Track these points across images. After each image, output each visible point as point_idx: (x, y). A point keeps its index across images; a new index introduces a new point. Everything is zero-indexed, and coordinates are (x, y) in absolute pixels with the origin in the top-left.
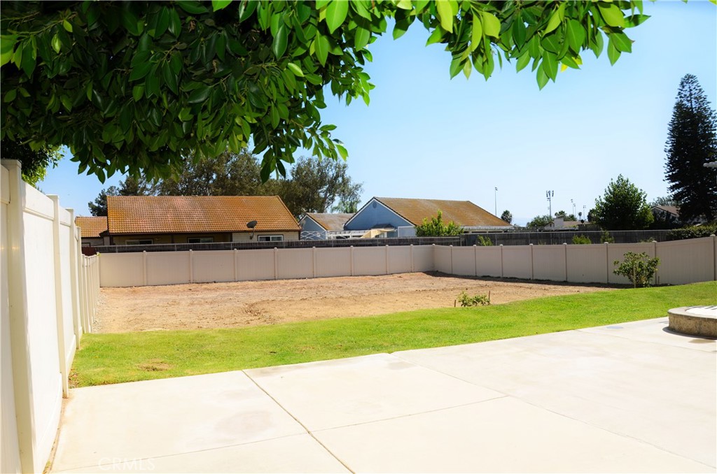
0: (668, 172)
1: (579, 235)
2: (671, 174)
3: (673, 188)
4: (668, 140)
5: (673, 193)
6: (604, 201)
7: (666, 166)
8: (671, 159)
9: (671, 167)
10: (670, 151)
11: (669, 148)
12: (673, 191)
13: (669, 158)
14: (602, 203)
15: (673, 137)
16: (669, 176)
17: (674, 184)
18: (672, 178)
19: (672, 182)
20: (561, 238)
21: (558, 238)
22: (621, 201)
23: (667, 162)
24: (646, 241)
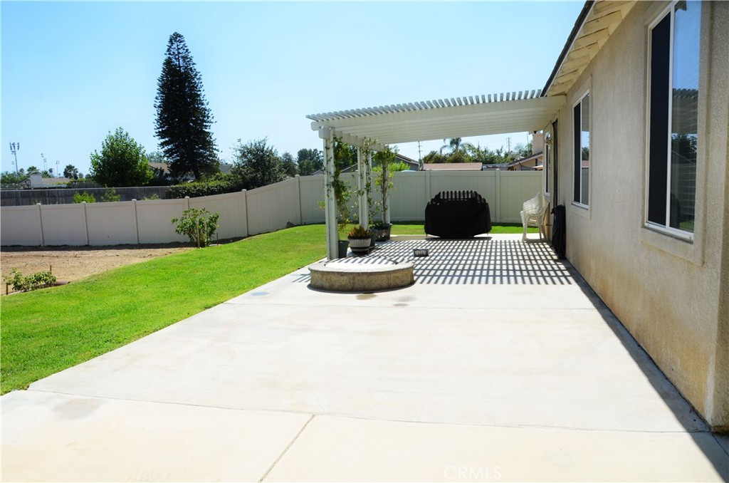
0: (158, 128)
1: (81, 193)
2: (160, 130)
3: (163, 144)
4: (158, 95)
5: (163, 149)
6: (100, 155)
7: (156, 122)
8: (161, 115)
9: (161, 124)
10: (160, 107)
11: (158, 104)
12: (164, 147)
13: (158, 114)
14: (98, 158)
15: (162, 93)
16: (159, 132)
17: (164, 140)
18: (162, 135)
19: (162, 138)
20: (59, 197)
21: (55, 197)
22: (120, 155)
23: (157, 117)
24: (149, 198)
